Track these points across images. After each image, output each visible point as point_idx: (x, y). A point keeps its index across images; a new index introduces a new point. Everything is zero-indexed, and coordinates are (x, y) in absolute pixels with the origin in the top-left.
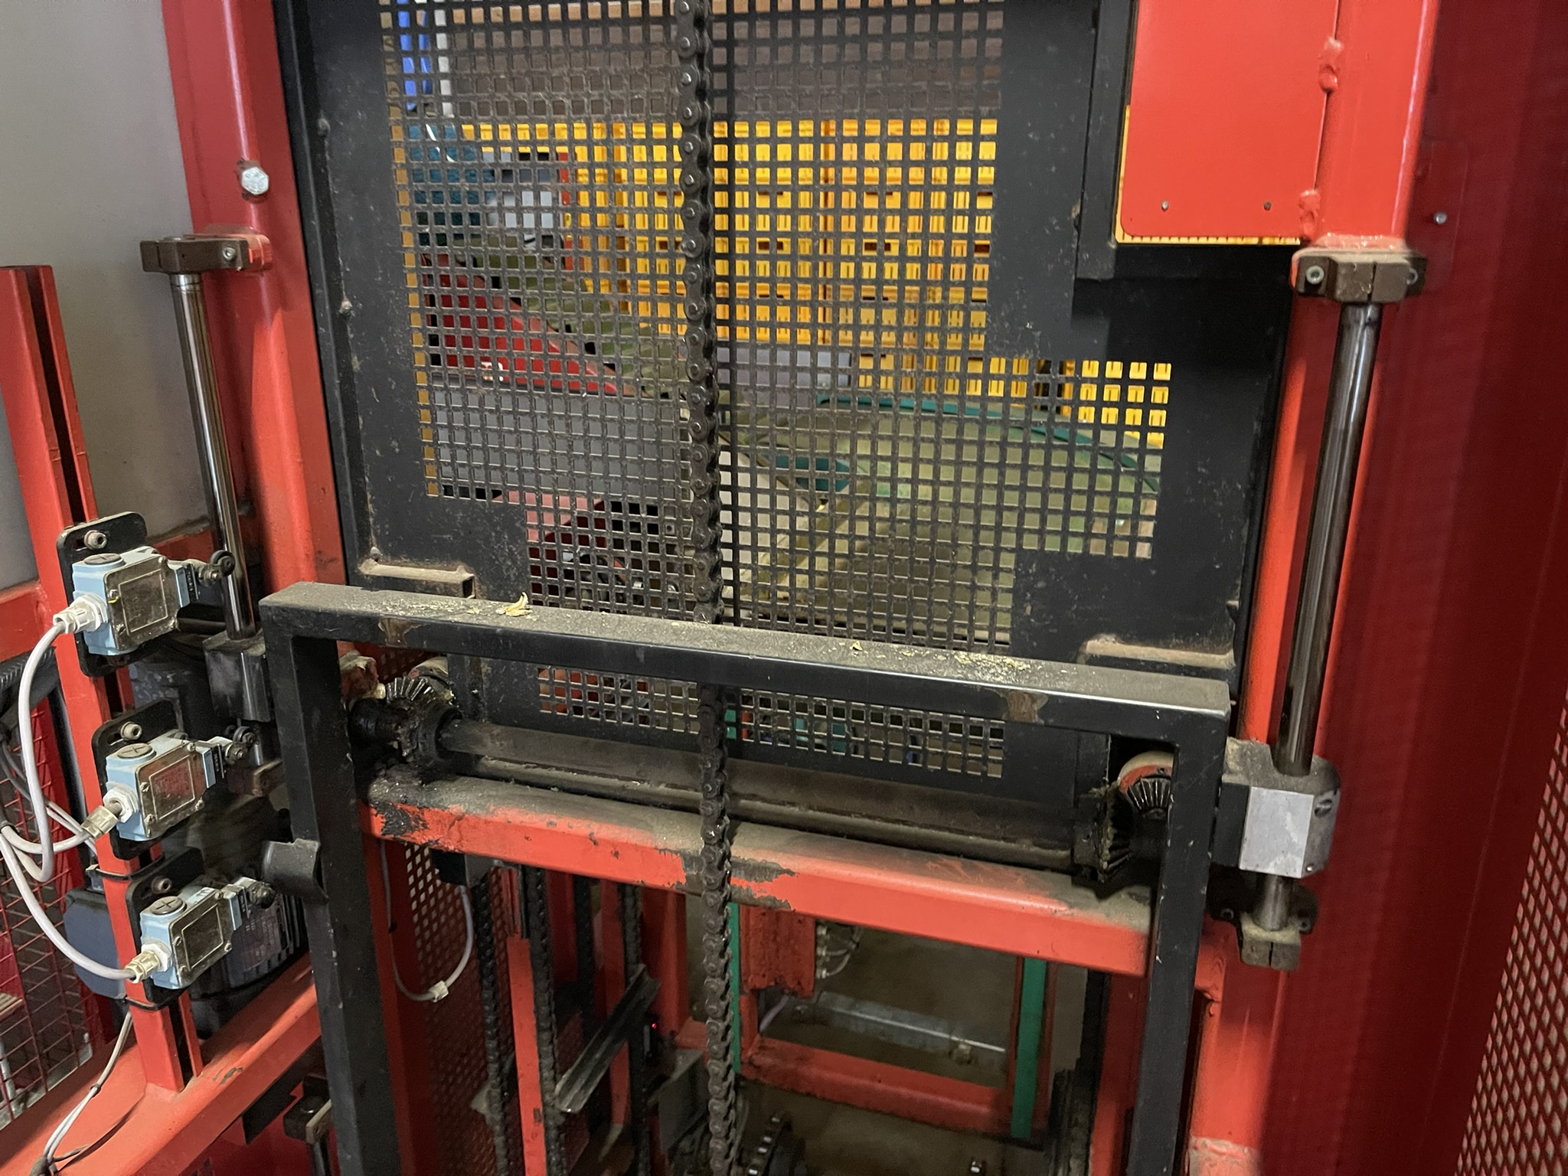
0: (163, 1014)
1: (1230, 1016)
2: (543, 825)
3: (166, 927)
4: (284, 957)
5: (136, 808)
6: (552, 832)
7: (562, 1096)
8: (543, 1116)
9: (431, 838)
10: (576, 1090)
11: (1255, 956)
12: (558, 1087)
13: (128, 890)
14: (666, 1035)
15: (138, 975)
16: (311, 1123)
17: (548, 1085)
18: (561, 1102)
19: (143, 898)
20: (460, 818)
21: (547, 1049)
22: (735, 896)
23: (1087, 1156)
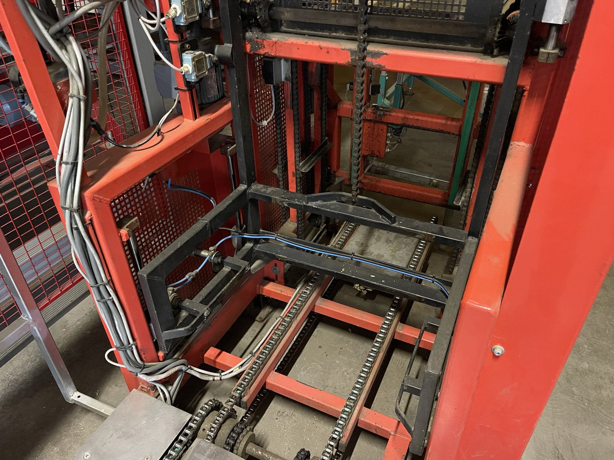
0: (189, 92)
1: (530, 96)
2: (304, 43)
3: (190, 58)
4: (219, 97)
5: (181, 11)
6: (306, 45)
7: (302, 167)
8: (295, 175)
9: (266, 51)
10: (306, 167)
11: (542, 58)
12: (301, 164)
13: (178, 45)
14: (332, 173)
15: (184, 71)
16: (229, 150)
17: (298, 163)
18: (301, 169)
19: (183, 50)
20: (276, 43)
21: (297, 150)
22: (367, 65)
23: (474, 178)
